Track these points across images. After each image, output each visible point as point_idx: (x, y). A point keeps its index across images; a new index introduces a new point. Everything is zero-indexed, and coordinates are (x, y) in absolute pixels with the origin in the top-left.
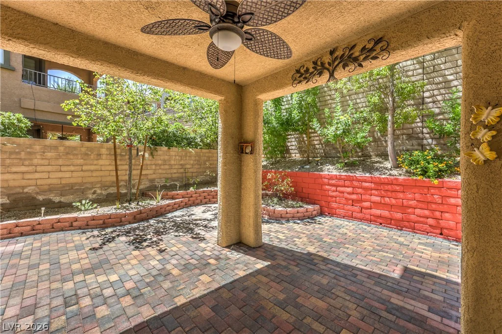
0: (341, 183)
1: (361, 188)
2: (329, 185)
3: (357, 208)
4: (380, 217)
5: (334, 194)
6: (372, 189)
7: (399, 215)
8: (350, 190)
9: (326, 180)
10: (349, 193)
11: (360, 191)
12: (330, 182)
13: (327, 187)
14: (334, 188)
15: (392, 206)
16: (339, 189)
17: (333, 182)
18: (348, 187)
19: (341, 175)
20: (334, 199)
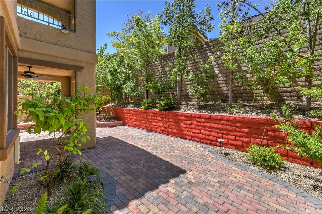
3: (131, 122)
11: (132, 115)
15: (138, 120)
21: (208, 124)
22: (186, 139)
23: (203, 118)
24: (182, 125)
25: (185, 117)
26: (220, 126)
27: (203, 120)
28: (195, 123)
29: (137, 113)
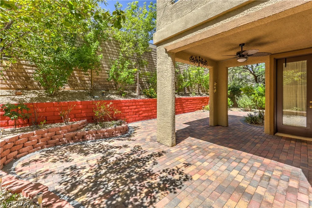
0: (131, 104)
1: (139, 105)
2: (125, 106)
3: (137, 116)
4: (145, 116)
5: (128, 111)
6: (143, 105)
7: (150, 114)
8: (135, 107)
9: (123, 104)
10: (135, 109)
11: (139, 107)
12: (126, 104)
13: (124, 108)
14: (128, 108)
15: (148, 110)
16: (130, 107)
17: (127, 104)
18: (134, 106)
19: (131, 100)
20: (128, 113)
21: (193, 102)
22: (185, 113)
23: (192, 99)
24: (184, 105)
25: (186, 100)
26: (196, 102)
27: (192, 100)
28: (189, 102)
29: (148, 103)
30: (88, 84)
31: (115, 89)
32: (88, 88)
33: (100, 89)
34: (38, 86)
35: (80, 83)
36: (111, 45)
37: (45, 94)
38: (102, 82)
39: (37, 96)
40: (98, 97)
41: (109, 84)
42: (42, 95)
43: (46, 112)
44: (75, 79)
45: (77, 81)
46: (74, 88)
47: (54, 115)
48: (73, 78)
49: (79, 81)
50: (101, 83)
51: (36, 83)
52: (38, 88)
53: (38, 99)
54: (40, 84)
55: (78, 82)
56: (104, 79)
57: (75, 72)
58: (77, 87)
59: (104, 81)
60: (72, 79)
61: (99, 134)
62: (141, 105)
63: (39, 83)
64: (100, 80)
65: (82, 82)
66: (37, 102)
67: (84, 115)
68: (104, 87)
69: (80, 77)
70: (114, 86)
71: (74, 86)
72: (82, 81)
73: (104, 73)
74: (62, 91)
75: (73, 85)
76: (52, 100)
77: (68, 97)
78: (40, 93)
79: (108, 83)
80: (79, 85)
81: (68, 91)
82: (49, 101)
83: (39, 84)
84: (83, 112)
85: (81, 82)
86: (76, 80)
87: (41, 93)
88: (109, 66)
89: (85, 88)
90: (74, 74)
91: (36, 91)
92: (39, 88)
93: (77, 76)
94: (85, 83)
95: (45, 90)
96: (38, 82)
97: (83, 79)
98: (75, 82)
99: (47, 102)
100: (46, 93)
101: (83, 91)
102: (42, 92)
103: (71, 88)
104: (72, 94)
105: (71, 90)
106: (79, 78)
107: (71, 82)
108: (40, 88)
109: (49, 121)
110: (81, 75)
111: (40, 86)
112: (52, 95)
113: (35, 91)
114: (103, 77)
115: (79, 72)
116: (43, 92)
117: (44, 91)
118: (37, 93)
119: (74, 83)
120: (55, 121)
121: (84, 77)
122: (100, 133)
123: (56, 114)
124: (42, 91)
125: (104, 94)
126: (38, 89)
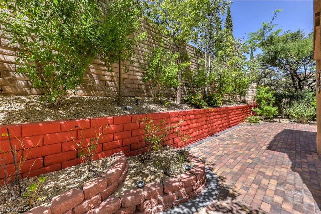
2: (174, 122)
4: (195, 136)
6: (193, 119)
8: (185, 123)
9: (172, 119)
10: (185, 126)
15: (199, 127)
17: (177, 119)
19: (181, 112)
21: (236, 112)
22: (231, 127)
23: (236, 109)
29: (198, 116)
30: (111, 86)
31: (146, 94)
32: (110, 93)
33: (126, 95)
34: (26, 89)
35: (98, 85)
36: (141, 29)
37: (40, 103)
38: (129, 83)
39: (23, 107)
40: (131, 108)
41: (139, 87)
42: (34, 106)
43: (43, 145)
44: (90, 78)
45: (95, 81)
46: (89, 92)
47: (62, 150)
48: (88, 76)
49: (97, 82)
50: (128, 85)
51: (22, 83)
52: (26, 91)
53: (26, 115)
54: (30, 84)
55: (95, 83)
56: (132, 79)
57: (91, 66)
58: (95, 91)
59: (131, 83)
60: (86, 78)
61: (170, 193)
62: (191, 120)
63: (27, 83)
64: (127, 80)
65: (102, 83)
66: (24, 121)
67: (118, 143)
68: (132, 92)
69: (98, 75)
70: (145, 91)
71: (89, 90)
72: (102, 81)
73: (132, 71)
74: (71, 98)
75: (88, 88)
76: (55, 116)
77: (84, 108)
78: (29, 102)
79: (137, 86)
80: (96, 88)
81: (81, 97)
82: (50, 117)
83: (27, 85)
84: (116, 137)
85: (100, 83)
86: (92, 79)
87: (33, 102)
88: (138, 60)
89: (106, 93)
90: (89, 69)
91: (22, 97)
92: (28, 92)
93: (95, 74)
94: (106, 85)
95: (39, 95)
96: (27, 81)
97: (102, 78)
98: (90, 82)
99: (44, 121)
100: (42, 102)
101: (104, 98)
102: (33, 100)
103: (84, 92)
104: (90, 103)
105: (85, 97)
106: (96, 76)
107: (84, 83)
108: (31, 92)
109: (50, 165)
110: (100, 72)
111: (30, 88)
112: (54, 106)
113: (20, 97)
114: (131, 77)
115: (96, 65)
116: (35, 99)
117: (38, 97)
118: (23, 101)
119: (89, 84)
120: (64, 163)
121: (104, 75)
122: (172, 193)
123: (65, 148)
124: (33, 98)
125: (139, 103)
126: (25, 94)
